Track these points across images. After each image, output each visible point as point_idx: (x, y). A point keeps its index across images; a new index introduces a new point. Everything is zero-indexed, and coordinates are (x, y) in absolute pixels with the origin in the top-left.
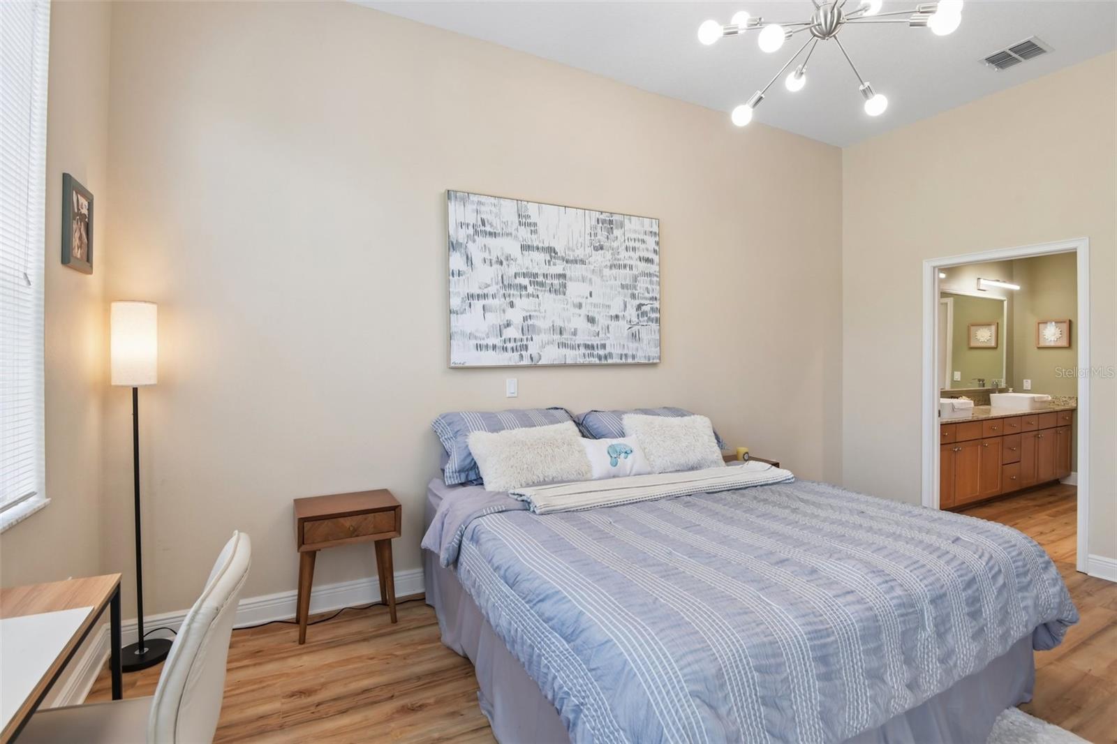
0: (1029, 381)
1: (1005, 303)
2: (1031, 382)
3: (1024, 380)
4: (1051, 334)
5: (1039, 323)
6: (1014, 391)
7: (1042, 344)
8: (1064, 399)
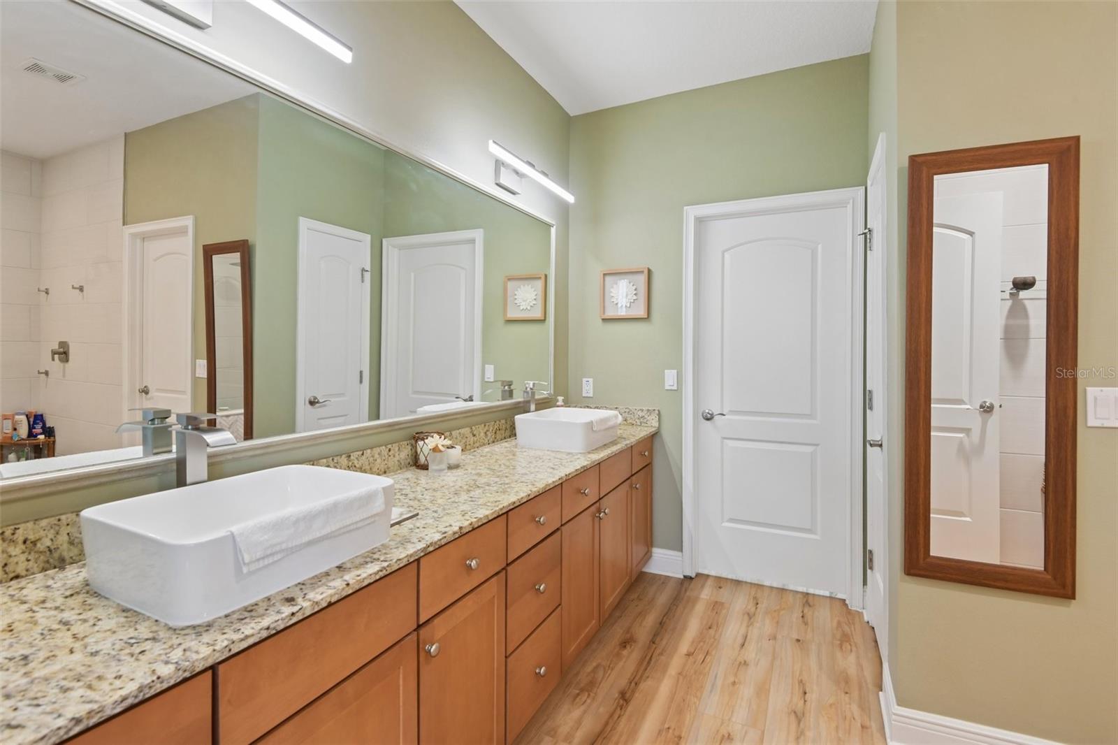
0: (591, 380)
1: (553, 230)
2: (593, 381)
3: (584, 380)
4: (623, 296)
5: (605, 275)
6: (567, 404)
7: (610, 313)
8: (641, 414)
